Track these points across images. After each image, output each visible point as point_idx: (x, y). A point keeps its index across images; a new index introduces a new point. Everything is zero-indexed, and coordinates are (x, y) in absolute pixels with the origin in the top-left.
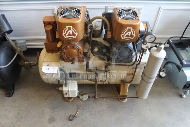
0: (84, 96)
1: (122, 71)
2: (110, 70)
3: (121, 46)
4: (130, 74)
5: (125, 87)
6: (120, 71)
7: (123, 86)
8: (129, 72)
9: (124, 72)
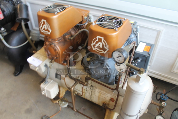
0: (63, 102)
1: (105, 93)
2: (93, 87)
3: (96, 59)
4: (114, 101)
5: (111, 113)
6: (103, 92)
7: (109, 112)
8: (113, 97)
9: (107, 95)
